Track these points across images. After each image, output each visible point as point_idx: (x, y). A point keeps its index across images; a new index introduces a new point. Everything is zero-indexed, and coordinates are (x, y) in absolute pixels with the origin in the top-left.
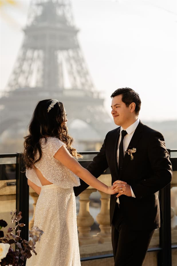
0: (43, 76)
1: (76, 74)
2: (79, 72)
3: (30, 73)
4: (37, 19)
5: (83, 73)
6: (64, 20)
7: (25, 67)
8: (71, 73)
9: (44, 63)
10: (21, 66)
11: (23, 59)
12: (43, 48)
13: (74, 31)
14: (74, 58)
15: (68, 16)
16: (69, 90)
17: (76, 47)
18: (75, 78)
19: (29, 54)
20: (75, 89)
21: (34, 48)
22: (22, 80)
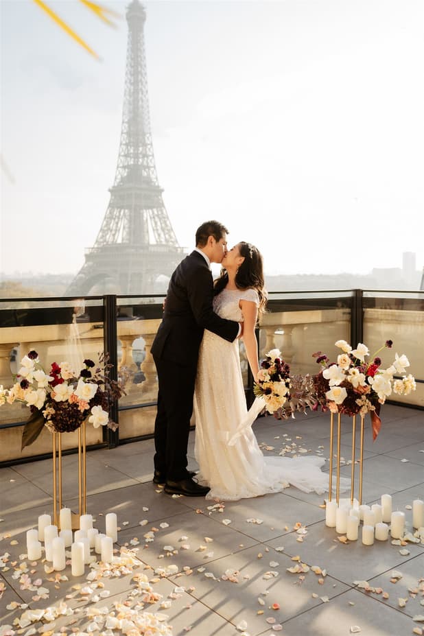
0: (129, 233)
1: (160, 231)
2: (163, 229)
3: (117, 230)
4: (122, 179)
5: (167, 230)
6: (148, 181)
7: (112, 225)
8: (155, 230)
9: (130, 221)
10: (108, 224)
11: (110, 218)
12: (129, 207)
13: (159, 191)
14: (158, 215)
15: (153, 176)
16: (153, 246)
17: (161, 205)
18: (159, 235)
19: (116, 212)
20: (159, 245)
21: (121, 208)
22: (109, 238)
